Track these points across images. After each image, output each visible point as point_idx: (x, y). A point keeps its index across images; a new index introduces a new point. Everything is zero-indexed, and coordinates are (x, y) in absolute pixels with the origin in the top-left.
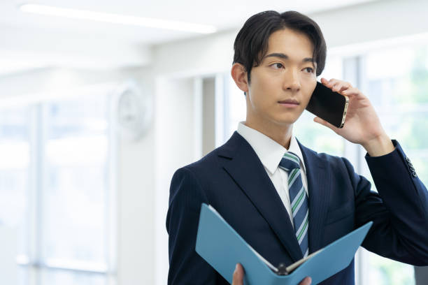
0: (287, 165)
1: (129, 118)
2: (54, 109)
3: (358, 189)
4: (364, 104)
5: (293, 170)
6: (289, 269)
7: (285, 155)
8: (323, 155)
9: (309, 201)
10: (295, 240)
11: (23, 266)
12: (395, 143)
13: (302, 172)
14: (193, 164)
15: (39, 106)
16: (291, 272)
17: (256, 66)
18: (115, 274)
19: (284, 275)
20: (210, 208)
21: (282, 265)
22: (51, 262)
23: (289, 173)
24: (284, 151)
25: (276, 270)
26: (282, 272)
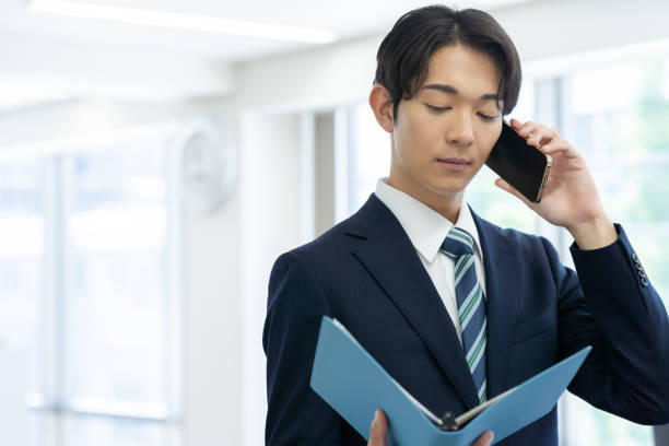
0: (452, 248)
1: (200, 177)
2: (81, 164)
3: (563, 289)
4: (575, 165)
5: (463, 257)
6: (459, 420)
7: (451, 232)
8: (511, 232)
9: (487, 306)
10: (466, 366)
11: (34, 410)
12: (618, 228)
13: (476, 261)
14: (304, 247)
15: (59, 159)
16: (462, 426)
17: (407, 99)
18: (180, 422)
19: (452, 430)
20: (336, 323)
21: (448, 415)
22: (79, 403)
23: (456, 260)
24: (449, 225)
25: (440, 422)
26: (449, 425)
